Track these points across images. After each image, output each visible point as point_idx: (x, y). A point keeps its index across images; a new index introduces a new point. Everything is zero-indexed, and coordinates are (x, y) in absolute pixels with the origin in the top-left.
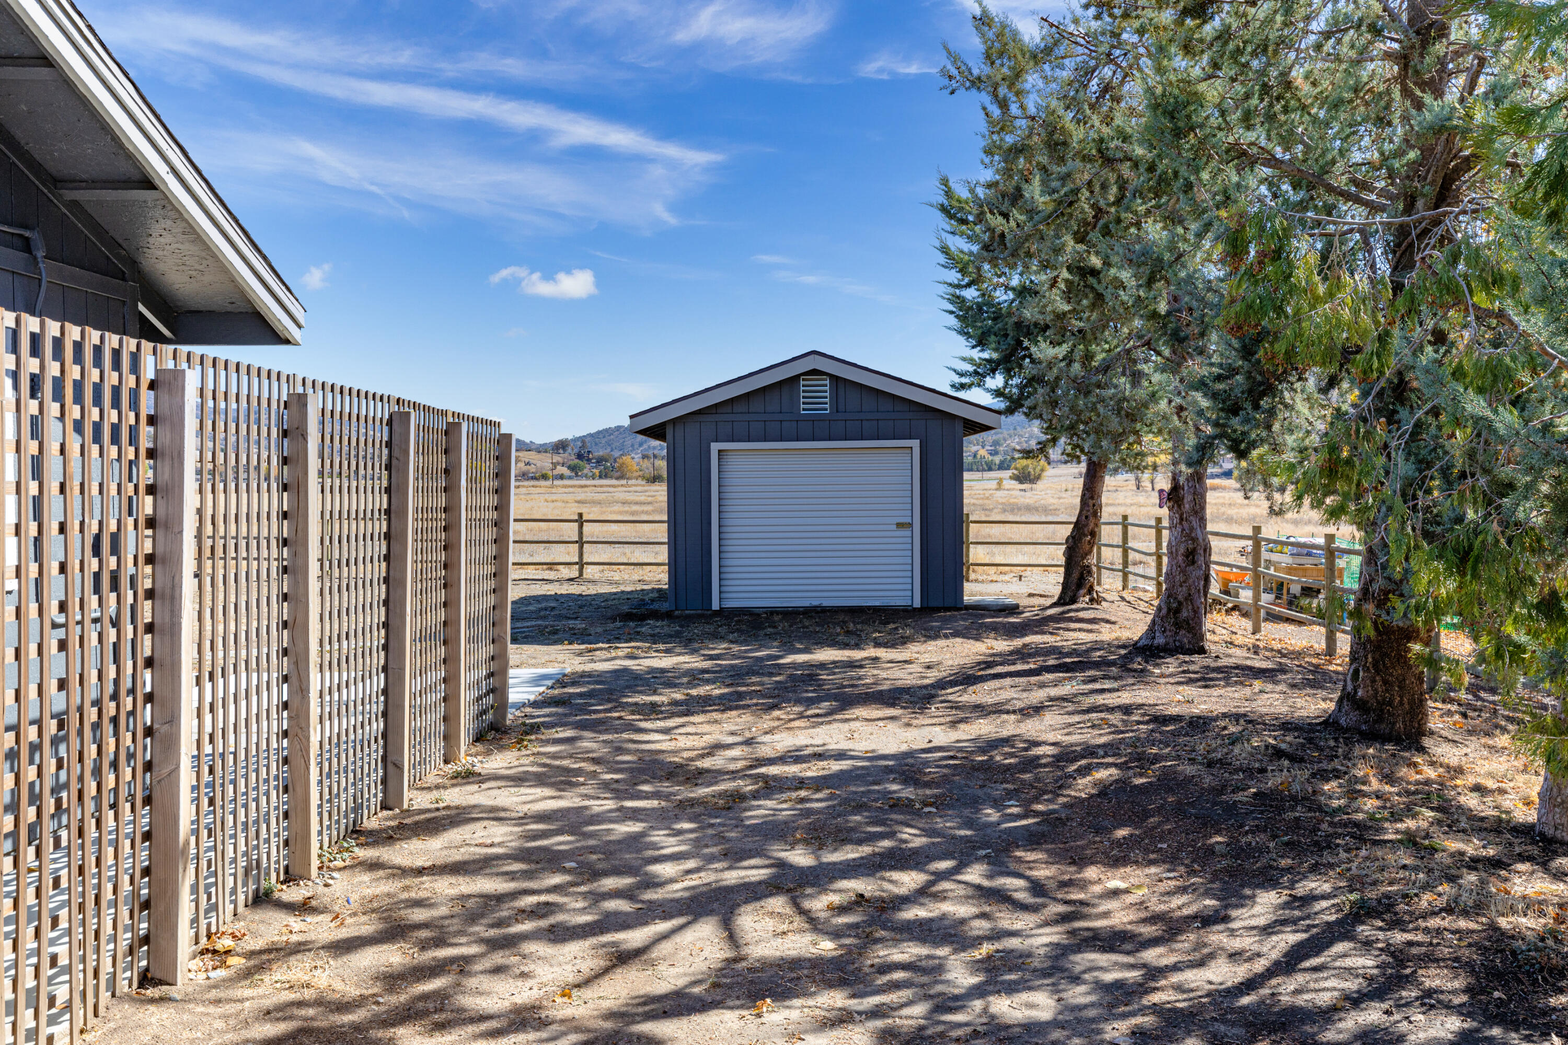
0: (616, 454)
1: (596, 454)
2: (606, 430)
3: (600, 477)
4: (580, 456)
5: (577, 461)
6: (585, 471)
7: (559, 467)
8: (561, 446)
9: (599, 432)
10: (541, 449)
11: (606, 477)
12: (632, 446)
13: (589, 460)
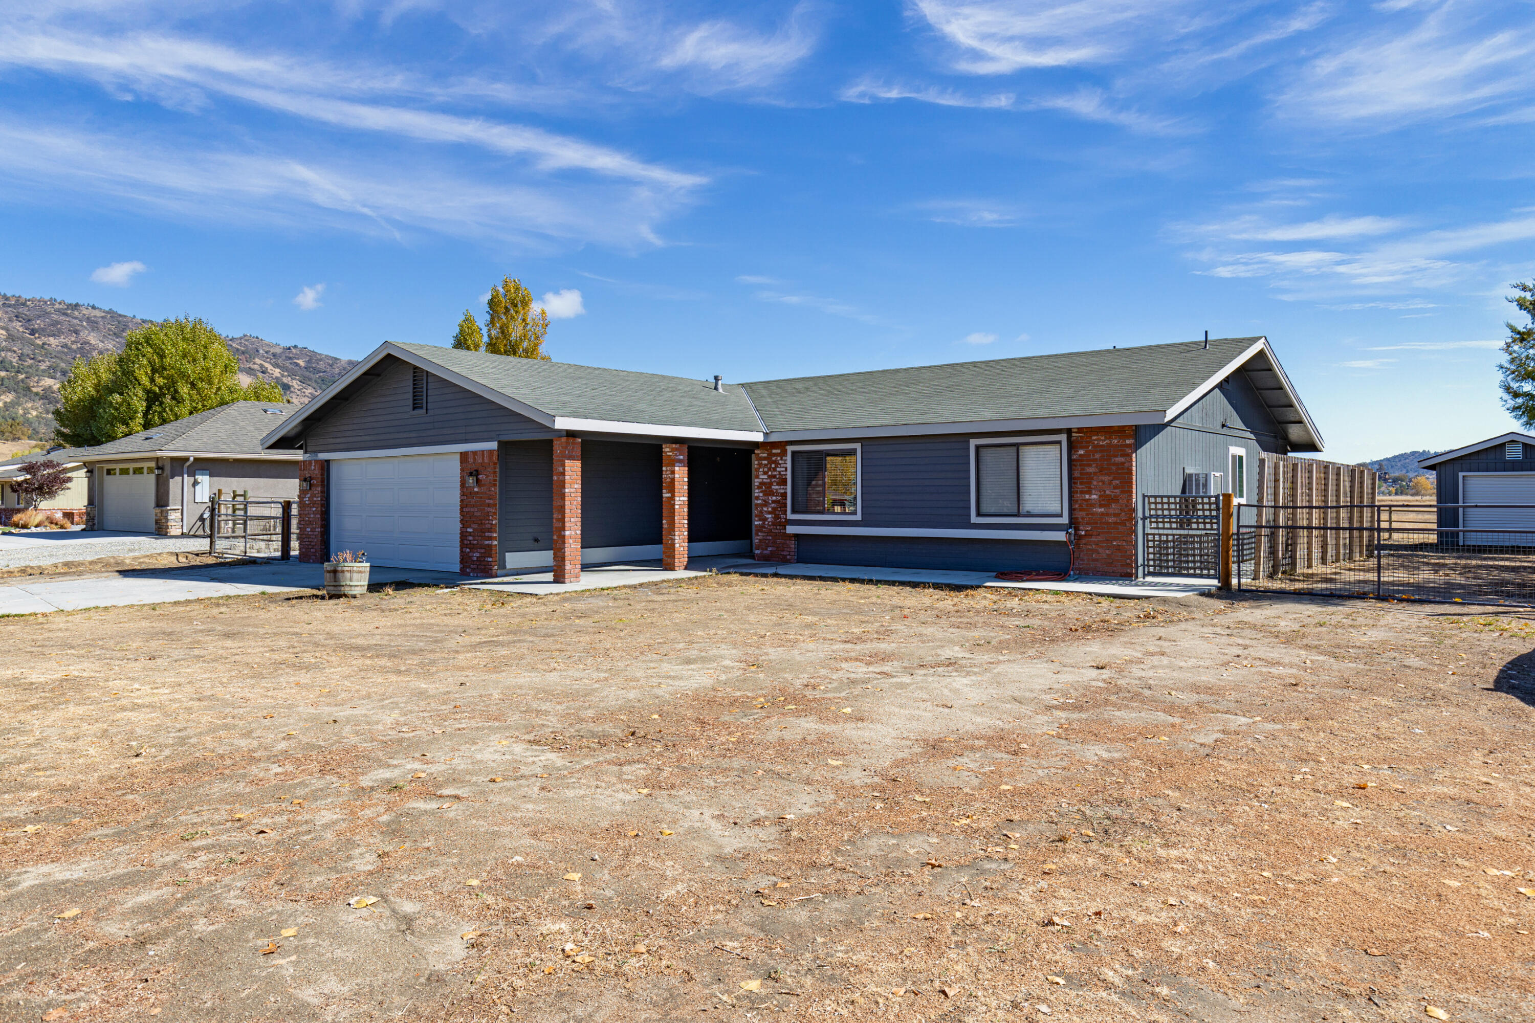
0: (1411, 475)
1: (1392, 475)
2: (1402, 455)
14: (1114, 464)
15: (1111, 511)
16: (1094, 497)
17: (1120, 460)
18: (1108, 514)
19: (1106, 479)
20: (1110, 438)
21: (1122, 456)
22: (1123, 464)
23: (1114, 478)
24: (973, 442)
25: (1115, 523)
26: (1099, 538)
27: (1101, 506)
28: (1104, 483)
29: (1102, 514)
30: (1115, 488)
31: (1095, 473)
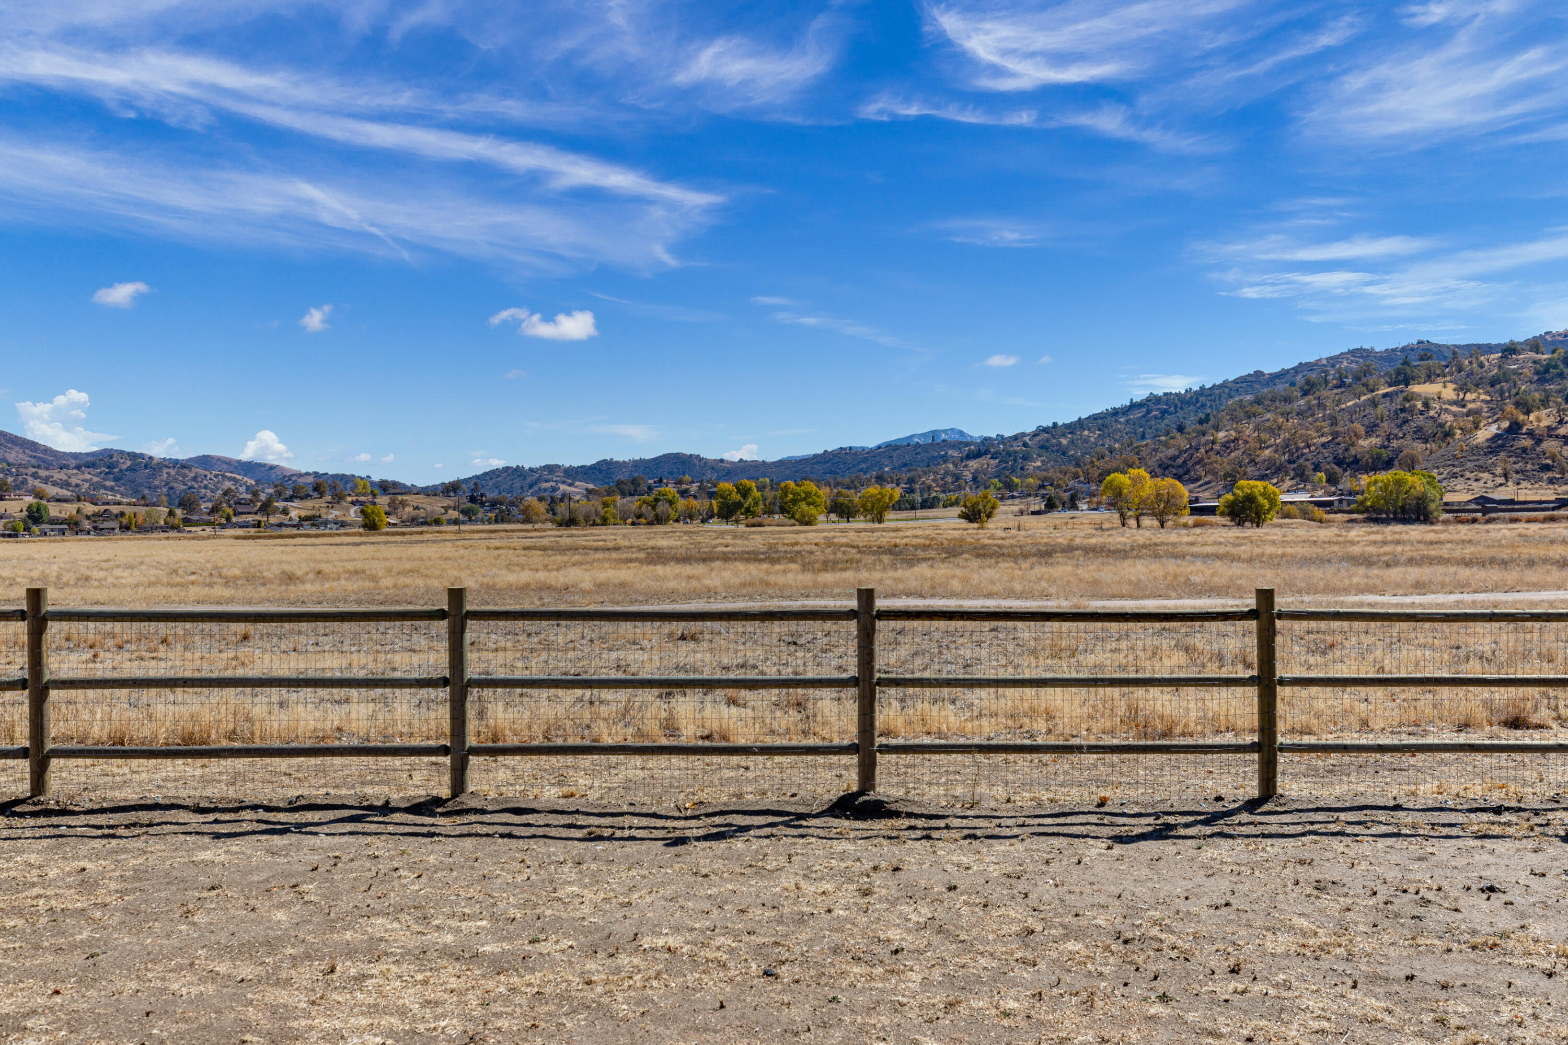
3: (496, 522)
4: (473, 499)
5: (469, 505)
6: (480, 515)
7: (450, 511)
8: (451, 489)
9: (485, 474)
10: (430, 492)
11: (503, 521)
12: (522, 488)
13: (482, 504)
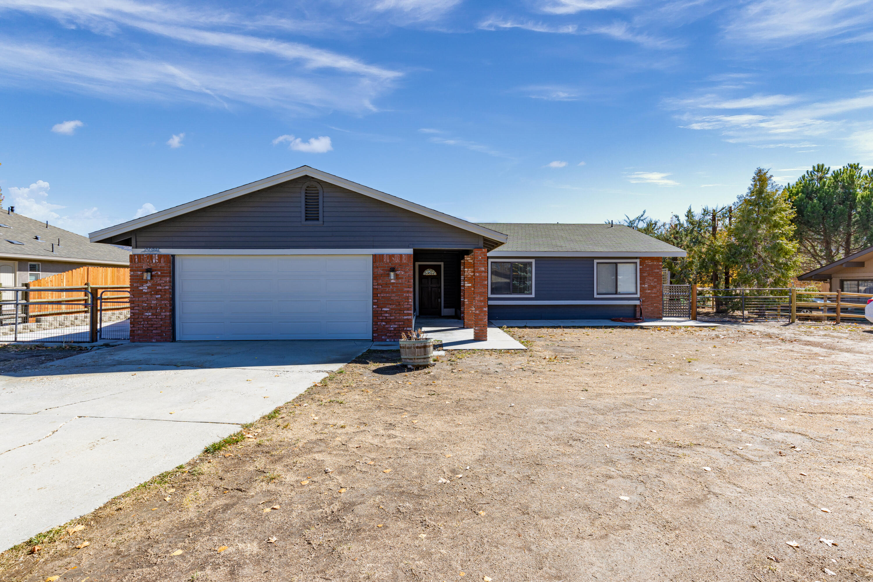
14: (655, 272)
15: (653, 292)
16: (646, 286)
17: (657, 271)
18: (652, 293)
19: (651, 278)
20: (653, 262)
21: (658, 269)
22: (658, 272)
23: (655, 278)
24: (596, 261)
25: (655, 297)
26: (648, 303)
27: (649, 290)
28: (650, 280)
29: (650, 293)
30: (655, 282)
31: (646, 276)
